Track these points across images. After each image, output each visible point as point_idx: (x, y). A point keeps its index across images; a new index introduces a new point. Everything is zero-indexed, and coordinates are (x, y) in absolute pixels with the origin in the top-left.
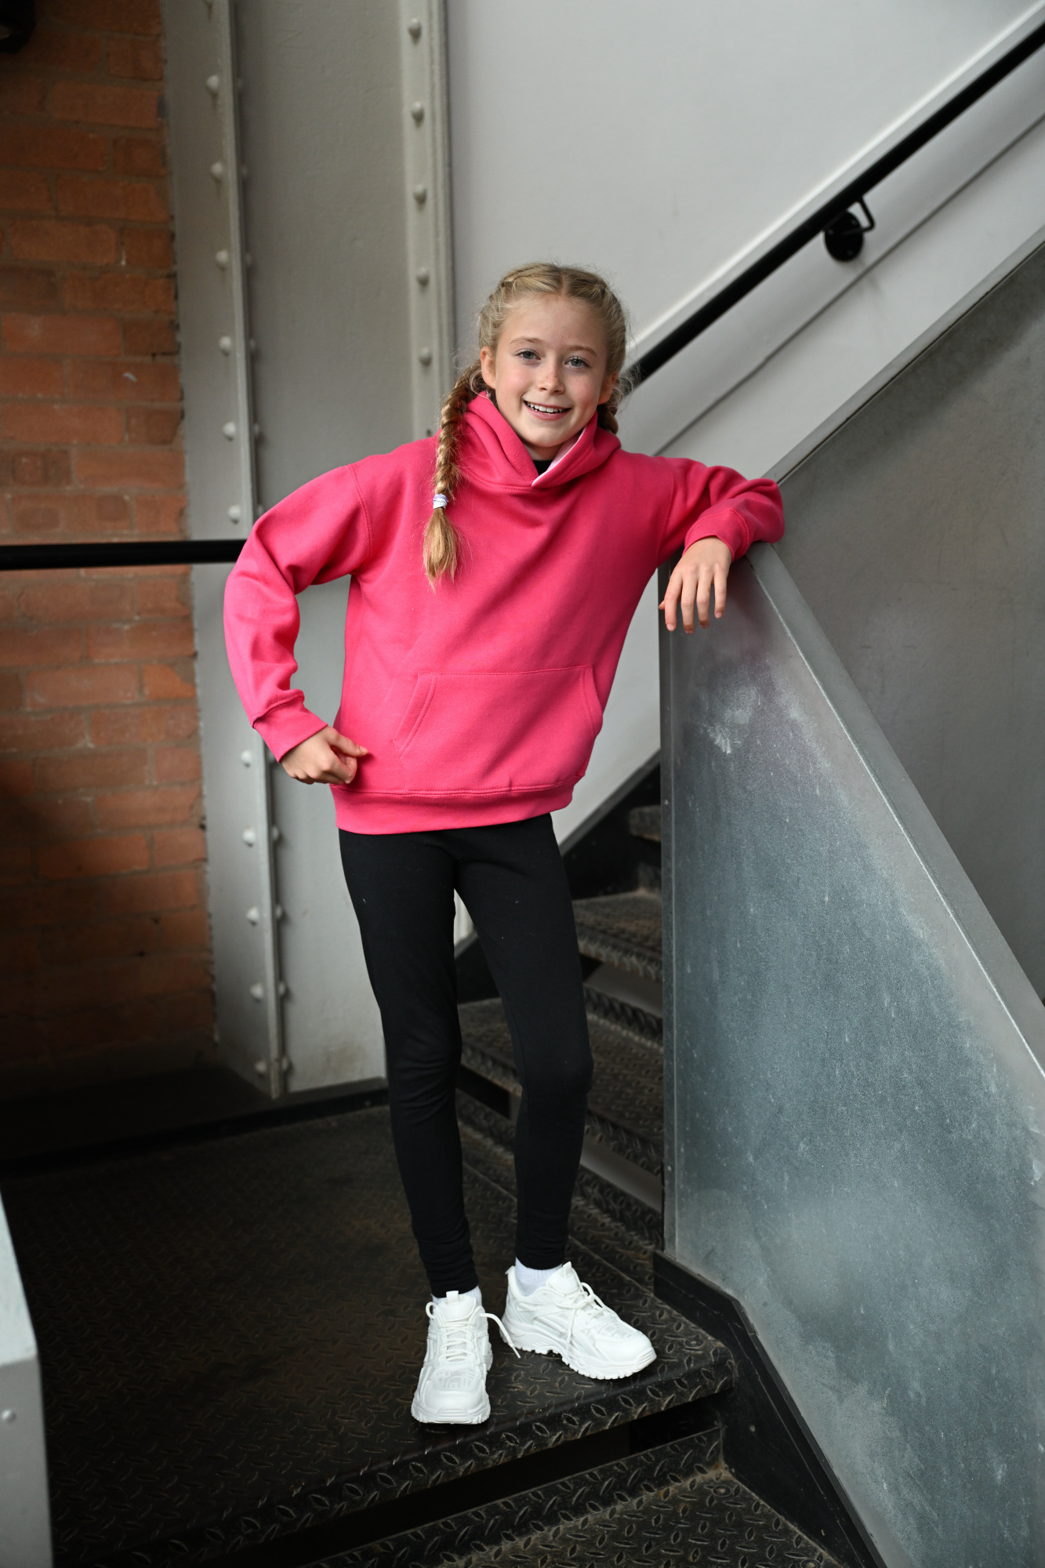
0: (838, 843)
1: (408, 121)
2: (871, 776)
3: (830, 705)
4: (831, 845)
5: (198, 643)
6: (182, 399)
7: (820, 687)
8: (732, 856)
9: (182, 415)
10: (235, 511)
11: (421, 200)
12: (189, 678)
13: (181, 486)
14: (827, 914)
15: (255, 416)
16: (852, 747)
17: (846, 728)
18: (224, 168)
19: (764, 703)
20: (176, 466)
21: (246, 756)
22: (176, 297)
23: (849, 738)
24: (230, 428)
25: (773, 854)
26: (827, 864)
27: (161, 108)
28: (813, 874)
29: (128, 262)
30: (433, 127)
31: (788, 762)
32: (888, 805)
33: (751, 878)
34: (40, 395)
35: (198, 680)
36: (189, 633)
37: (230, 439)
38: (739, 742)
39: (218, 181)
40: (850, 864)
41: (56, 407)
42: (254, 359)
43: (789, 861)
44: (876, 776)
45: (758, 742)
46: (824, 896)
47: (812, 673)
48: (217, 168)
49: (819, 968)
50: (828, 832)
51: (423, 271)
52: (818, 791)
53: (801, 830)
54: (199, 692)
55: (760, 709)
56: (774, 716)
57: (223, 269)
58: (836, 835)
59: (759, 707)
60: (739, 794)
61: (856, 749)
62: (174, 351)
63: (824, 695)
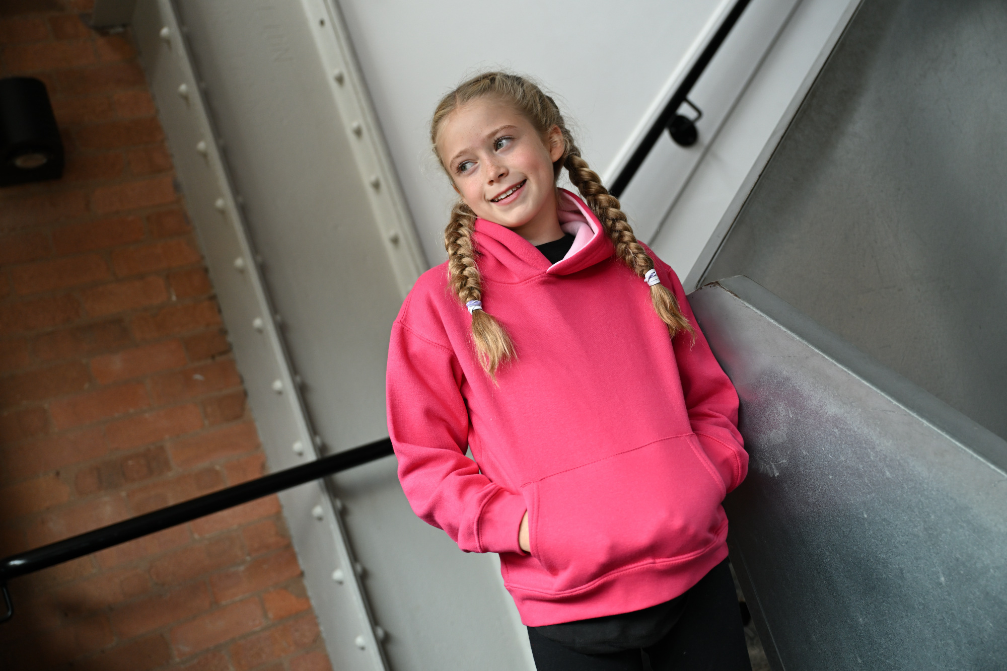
0: (933, 517)
1: (352, 137)
2: (944, 434)
3: (868, 384)
4: (925, 522)
5: (302, 564)
6: (242, 381)
7: (850, 372)
8: (819, 573)
9: (245, 394)
10: (298, 446)
11: (376, 185)
12: (302, 594)
13: (258, 446)
14: (949, 595)
15: (294, 368)
16: (910, 415)
17: (894, 399)
18: (225, 201)
19: (796, 414)
20: (250, 433)
21: (360, 641)
22: (220, 311)
23: (903, 407)
24: (278, 385)
25: (862, 556)
26: (929, 543)
27: (177, 187)
28: (917, 559)
29: (177, 296)
30: (370, 136)
31: (843, 459)
32: (975, 455)
33: (848, 587)
34: (132, 411)
35: (310, 593)
36: (292, 558)
37: (280, 393)
38: (784, 461)
39: (222, 212)
40: (955, 533)
41: (147, 415)
42: (283, 330)
43: (883, 556)
44: (948, 432)
45: (804, 453)
46: (938, 578)
47: (836, 363)
48: (220, 203)
49: (963, 656)
50: (916, 510)
51: (392, 233)
52: (888, 473)
53: (884, 520)
54: (313, 602)
55: (794, 421)
56: (811, 421)
57: (242, 271)
58: (927, 510)
59: (792, 419)
60: (803, 511)
61: (915, 415)
62: (227, 349)
63: (858, 378)
